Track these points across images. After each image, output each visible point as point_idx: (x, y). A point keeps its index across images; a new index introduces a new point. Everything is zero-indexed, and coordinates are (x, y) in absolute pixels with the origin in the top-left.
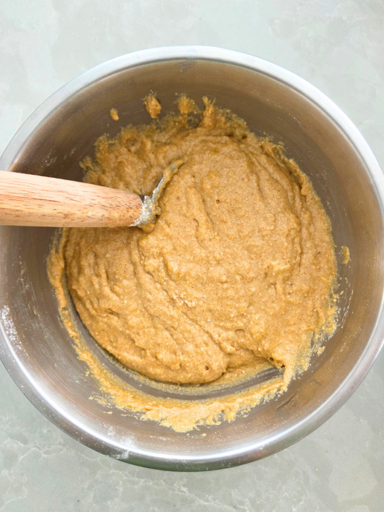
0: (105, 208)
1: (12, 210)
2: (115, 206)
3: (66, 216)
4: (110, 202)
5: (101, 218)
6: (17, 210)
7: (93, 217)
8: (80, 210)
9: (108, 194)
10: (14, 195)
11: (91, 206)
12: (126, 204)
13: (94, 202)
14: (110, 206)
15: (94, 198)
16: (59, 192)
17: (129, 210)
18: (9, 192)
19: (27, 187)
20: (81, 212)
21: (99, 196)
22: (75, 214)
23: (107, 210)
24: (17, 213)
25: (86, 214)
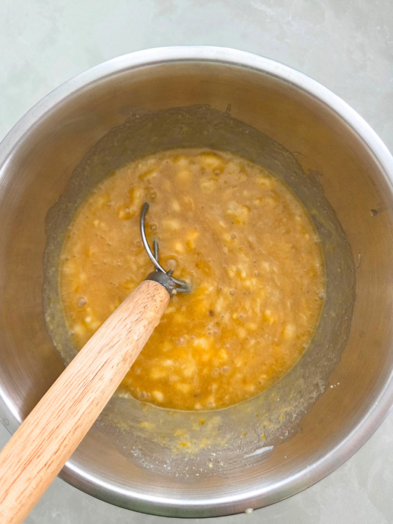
0: (140, 320)
1: (89, 406)
2: (143, 310)
3: (124, 360)
4: (137, 312)
5: (146, 329)
6: (93, 401)
7: (140, 336)
8: (127, 345)
9: (129, 308)
10: (78, 395)
11: (130, 332)
12: (148, 298)
13: (128, 326)
14: (141, 314)
15: (125, 324)
16: (100, 352)
17: (155, 298)
18: (73, 398)
19: (78, 379)
20: (129, 344)
21: (126, 319)
22: (127, 352)
23: (142, 319)
24: (94, 403)
25: (134, 341)
